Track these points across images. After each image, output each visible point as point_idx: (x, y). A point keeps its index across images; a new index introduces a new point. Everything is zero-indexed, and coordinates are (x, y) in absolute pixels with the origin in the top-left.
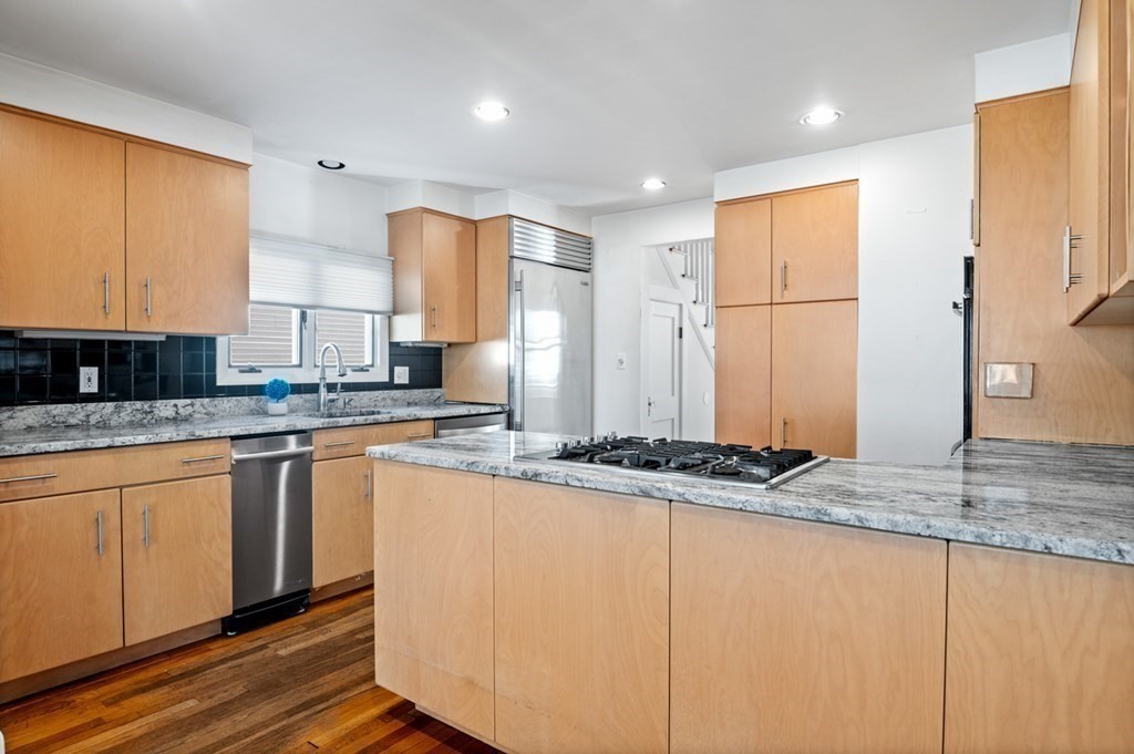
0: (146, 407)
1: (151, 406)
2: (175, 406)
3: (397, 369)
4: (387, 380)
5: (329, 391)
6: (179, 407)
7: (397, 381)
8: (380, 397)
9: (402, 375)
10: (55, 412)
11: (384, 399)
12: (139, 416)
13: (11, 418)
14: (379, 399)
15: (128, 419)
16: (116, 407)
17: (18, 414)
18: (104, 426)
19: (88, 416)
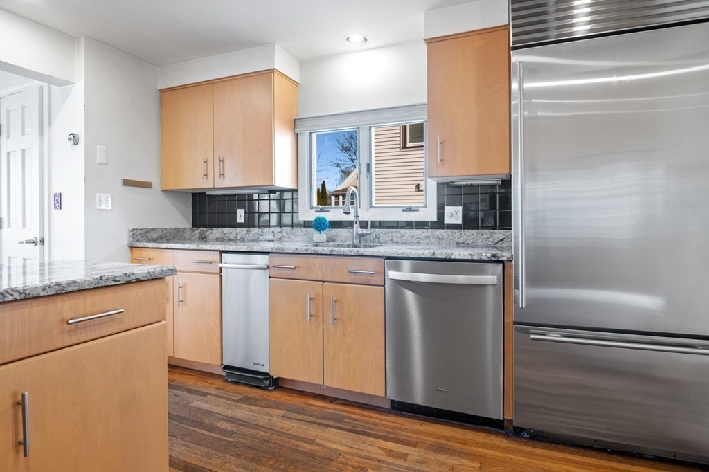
0: (260, 231)
1: (262, 232)
2: (273, 232)
3: (448, 210)
4: (435, 219)
5: (361, 227)
6: (275, 232)
7: (447, 220)
8: (424, 235)
9: (454, 214)
10: (225, 232)
11: (427, 237)
12: (257, 236)
13: (211, 233)
14: (422, 237)
15: (252, 238)
16: (248, 231)
17: (214, 232)
18: (242, 240)
19: (237, 235)
